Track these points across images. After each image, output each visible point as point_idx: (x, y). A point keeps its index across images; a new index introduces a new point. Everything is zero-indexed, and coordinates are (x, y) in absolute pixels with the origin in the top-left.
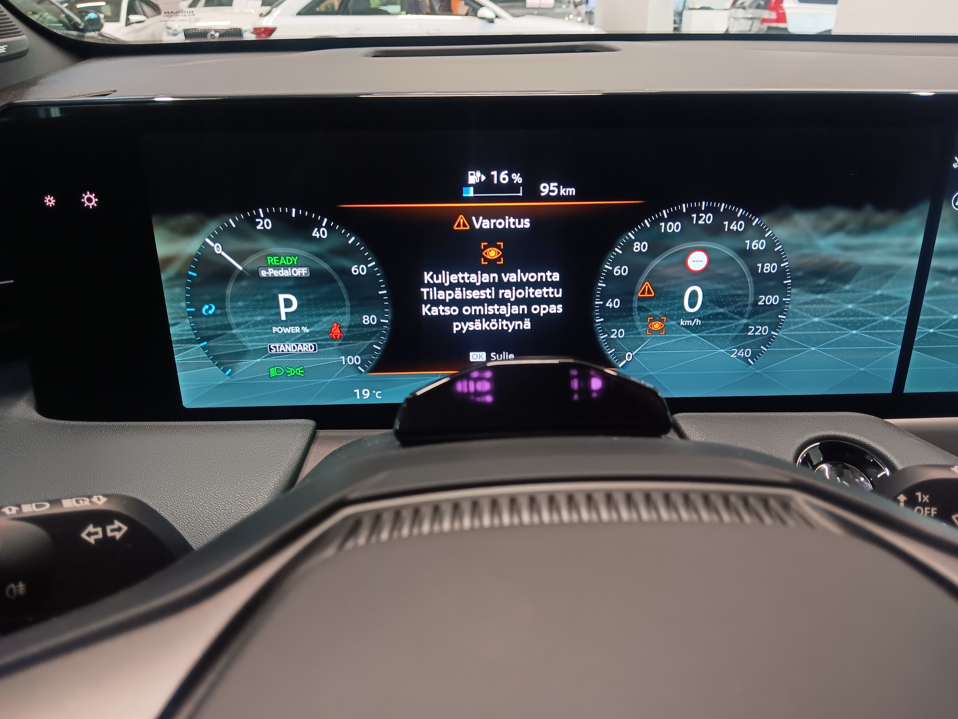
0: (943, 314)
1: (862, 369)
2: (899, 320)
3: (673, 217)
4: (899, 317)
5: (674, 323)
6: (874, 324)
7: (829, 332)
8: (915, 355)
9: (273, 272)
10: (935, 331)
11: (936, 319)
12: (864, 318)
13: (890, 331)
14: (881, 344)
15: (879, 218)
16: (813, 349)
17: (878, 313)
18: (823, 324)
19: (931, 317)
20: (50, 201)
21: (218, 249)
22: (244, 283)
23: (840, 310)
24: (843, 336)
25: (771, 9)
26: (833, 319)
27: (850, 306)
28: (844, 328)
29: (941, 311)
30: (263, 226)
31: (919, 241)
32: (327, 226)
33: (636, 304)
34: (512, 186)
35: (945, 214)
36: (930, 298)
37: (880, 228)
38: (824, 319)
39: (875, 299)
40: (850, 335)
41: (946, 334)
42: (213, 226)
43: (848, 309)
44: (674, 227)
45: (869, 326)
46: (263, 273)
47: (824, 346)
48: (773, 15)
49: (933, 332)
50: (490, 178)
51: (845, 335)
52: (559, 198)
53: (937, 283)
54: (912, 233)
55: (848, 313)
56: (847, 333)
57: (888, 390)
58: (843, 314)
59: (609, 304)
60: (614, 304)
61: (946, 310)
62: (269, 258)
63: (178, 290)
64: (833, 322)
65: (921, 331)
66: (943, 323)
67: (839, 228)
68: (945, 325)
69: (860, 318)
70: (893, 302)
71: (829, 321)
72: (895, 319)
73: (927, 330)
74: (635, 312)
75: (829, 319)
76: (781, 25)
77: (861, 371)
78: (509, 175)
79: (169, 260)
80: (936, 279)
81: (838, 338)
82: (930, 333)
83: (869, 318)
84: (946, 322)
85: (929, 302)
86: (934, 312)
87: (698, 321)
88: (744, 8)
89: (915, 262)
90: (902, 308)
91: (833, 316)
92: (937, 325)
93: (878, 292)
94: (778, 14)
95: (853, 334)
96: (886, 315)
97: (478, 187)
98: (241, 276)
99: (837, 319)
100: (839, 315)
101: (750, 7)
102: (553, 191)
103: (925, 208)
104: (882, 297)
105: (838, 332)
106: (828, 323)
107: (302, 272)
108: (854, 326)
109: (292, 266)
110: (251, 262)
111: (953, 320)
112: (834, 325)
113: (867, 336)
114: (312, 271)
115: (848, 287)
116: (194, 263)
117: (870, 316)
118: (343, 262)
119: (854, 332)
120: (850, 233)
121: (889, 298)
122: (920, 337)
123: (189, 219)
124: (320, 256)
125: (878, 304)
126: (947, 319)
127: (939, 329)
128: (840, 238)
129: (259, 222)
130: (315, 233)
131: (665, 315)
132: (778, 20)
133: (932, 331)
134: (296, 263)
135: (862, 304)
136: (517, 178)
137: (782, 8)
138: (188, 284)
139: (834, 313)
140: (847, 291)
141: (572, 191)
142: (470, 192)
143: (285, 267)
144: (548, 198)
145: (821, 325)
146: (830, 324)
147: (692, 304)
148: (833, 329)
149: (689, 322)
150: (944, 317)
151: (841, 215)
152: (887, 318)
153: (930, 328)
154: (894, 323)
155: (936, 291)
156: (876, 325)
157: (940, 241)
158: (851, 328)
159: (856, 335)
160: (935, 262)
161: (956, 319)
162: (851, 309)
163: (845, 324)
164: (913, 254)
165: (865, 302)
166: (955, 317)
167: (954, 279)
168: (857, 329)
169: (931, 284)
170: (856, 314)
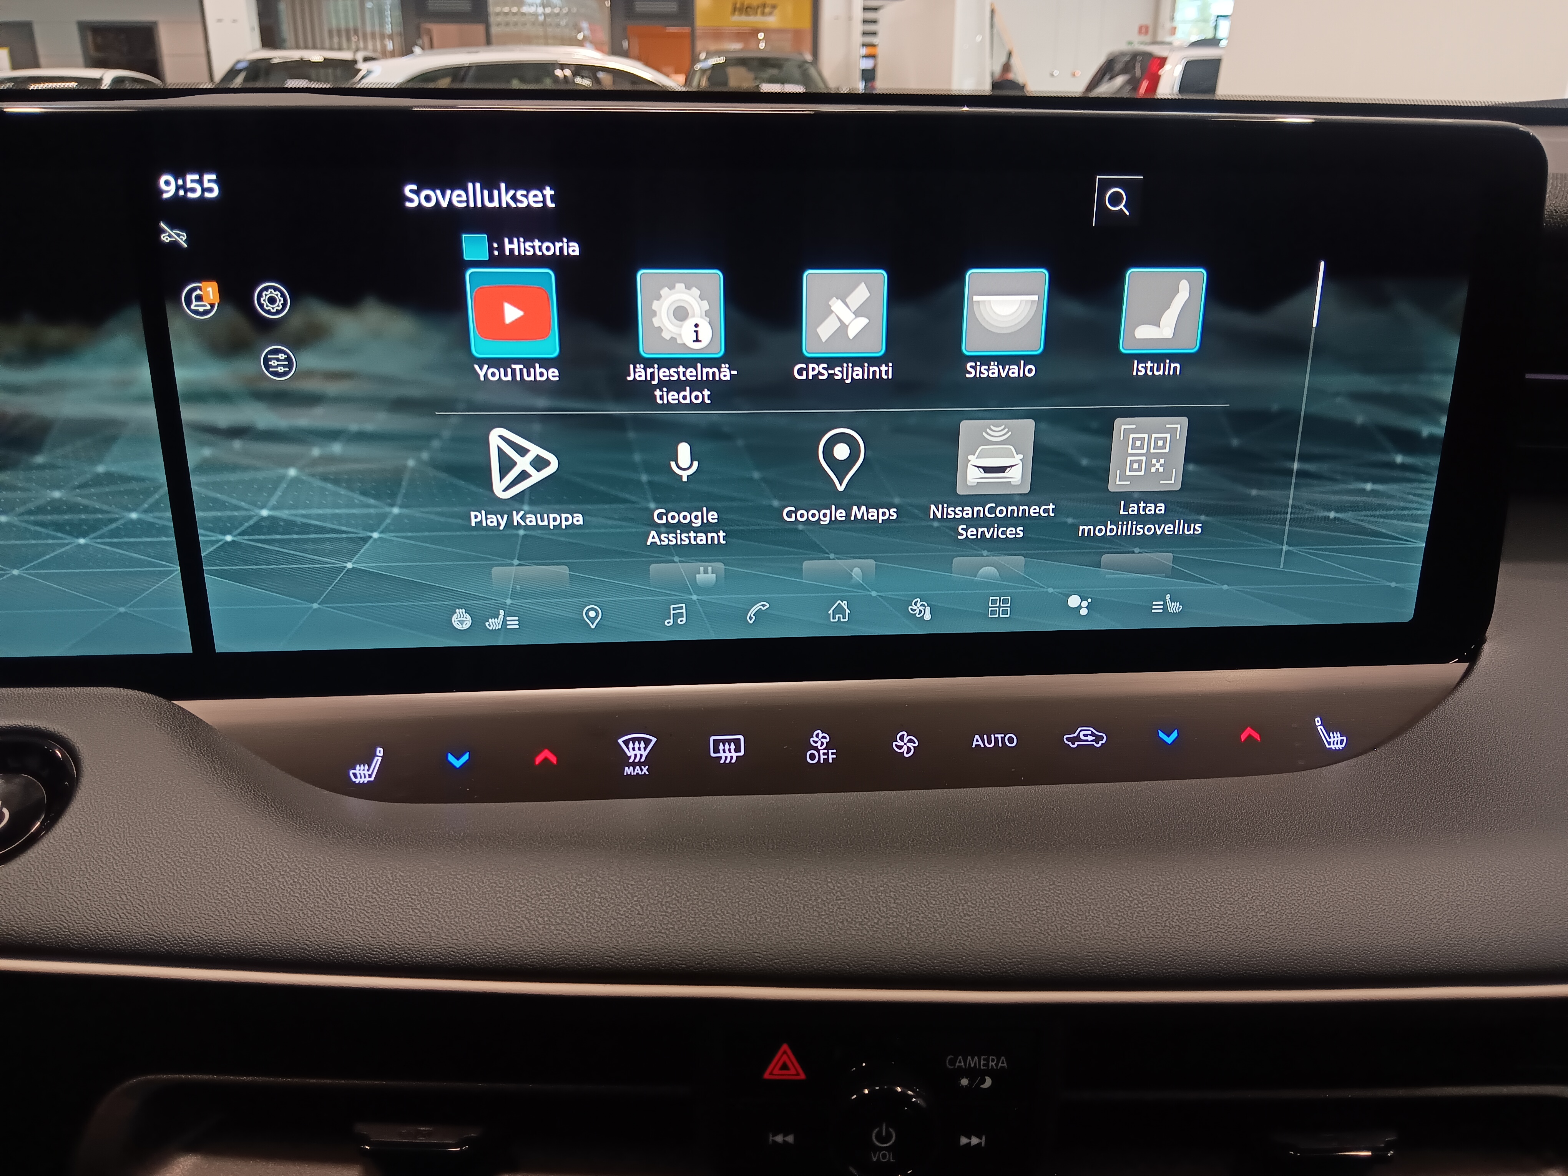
0: (237, 508)
1: (122, 610)
2: (160, 518)
4: (157, 514)
6: (114, 526)
7: (34, 542)
8: (212, 584)
10: (235, 539)
11: (229, 517)
12: (91, 516)
13: (149, 540)
14: (140, 563)
15: (54, 334)
16: (16, 572)
17: (113, 506)
18: (14, 526)
19: (219, 514)
23: (41, 502)
24: (63, 549)
26: (32, 518)
27: (57, 494)
28: (60, 535)
29: (235, 502)
31: (144, 374)
35: (175, 326)
36: (203, 479)
37: (62, 352)
38: (16, 518)
39: (98, 480)
40: (76, 546)
41: (260, 545)
43: (53, 501)
45: (106, 529)
47: (34, 567)
49: (233, 541)
51: (67, 548)
53: (207, 452)
54: (125, 361)
55: (56, 507)
56: (71, 543)
57: (186, 647)
58: (49, 508)
61: (243, 501)
64: (36, 523)
65: (208, 538)
66: (247, 525)
68: (250, 527)
69: (83, 517)
70: (134, 486)
71: (27, 522)
72: (150, 518)
73: (220, 537)
75: (26, 517)
77: (120, 614)
80: (202, 444)
81: (56, 553)
82: (227, 542)
83: (100, 516)
84: (251, 522)
85: (200, 484)
86: (221, 505)
89: (149, 413)
90: (157, 496)
91: (30, 512)
92: (237, 528)
93: (101, 469)
95: (80, 545)
96: (130, 510)
99: (40, 518)
100: (40, 510)
103: (134, 316)
104: (110, 478)
105: (51, 541)
106: (24, 525)
108: (78, 530)
111: (263, 519)
112: (38, 529)
113: (108, 548)
115: (39, 459)
117: (101, 511)
119: (82, 541)
120: (6, 361)
121: (124, 479)
122: (211, 549)
125: (107, 490)
126: (250, 517)
127: (240, 534)
133: (229, 538)
135: (78, 490)
139: (32, 506)
140: (41, 467)
145: (14, 529)
146: (32, 528)
148: (37, 536)
150: (243, 513)
152: (134, 516)
153: (224, 533)
154: (151, 525)
155: (207, 466)
156: (118, 528)
157: (183, 375)
158: (70, 533)
159: (86, 545)
160: (188, 414)
161: (269, 518)
162: (60, 500)
163: (59, 527)
164: (140, 399)
165: (83, 486)
166: (265, 513)
167: (237, 444)
168: (84, 535)
169: (195, 454)
170: (73, 508)
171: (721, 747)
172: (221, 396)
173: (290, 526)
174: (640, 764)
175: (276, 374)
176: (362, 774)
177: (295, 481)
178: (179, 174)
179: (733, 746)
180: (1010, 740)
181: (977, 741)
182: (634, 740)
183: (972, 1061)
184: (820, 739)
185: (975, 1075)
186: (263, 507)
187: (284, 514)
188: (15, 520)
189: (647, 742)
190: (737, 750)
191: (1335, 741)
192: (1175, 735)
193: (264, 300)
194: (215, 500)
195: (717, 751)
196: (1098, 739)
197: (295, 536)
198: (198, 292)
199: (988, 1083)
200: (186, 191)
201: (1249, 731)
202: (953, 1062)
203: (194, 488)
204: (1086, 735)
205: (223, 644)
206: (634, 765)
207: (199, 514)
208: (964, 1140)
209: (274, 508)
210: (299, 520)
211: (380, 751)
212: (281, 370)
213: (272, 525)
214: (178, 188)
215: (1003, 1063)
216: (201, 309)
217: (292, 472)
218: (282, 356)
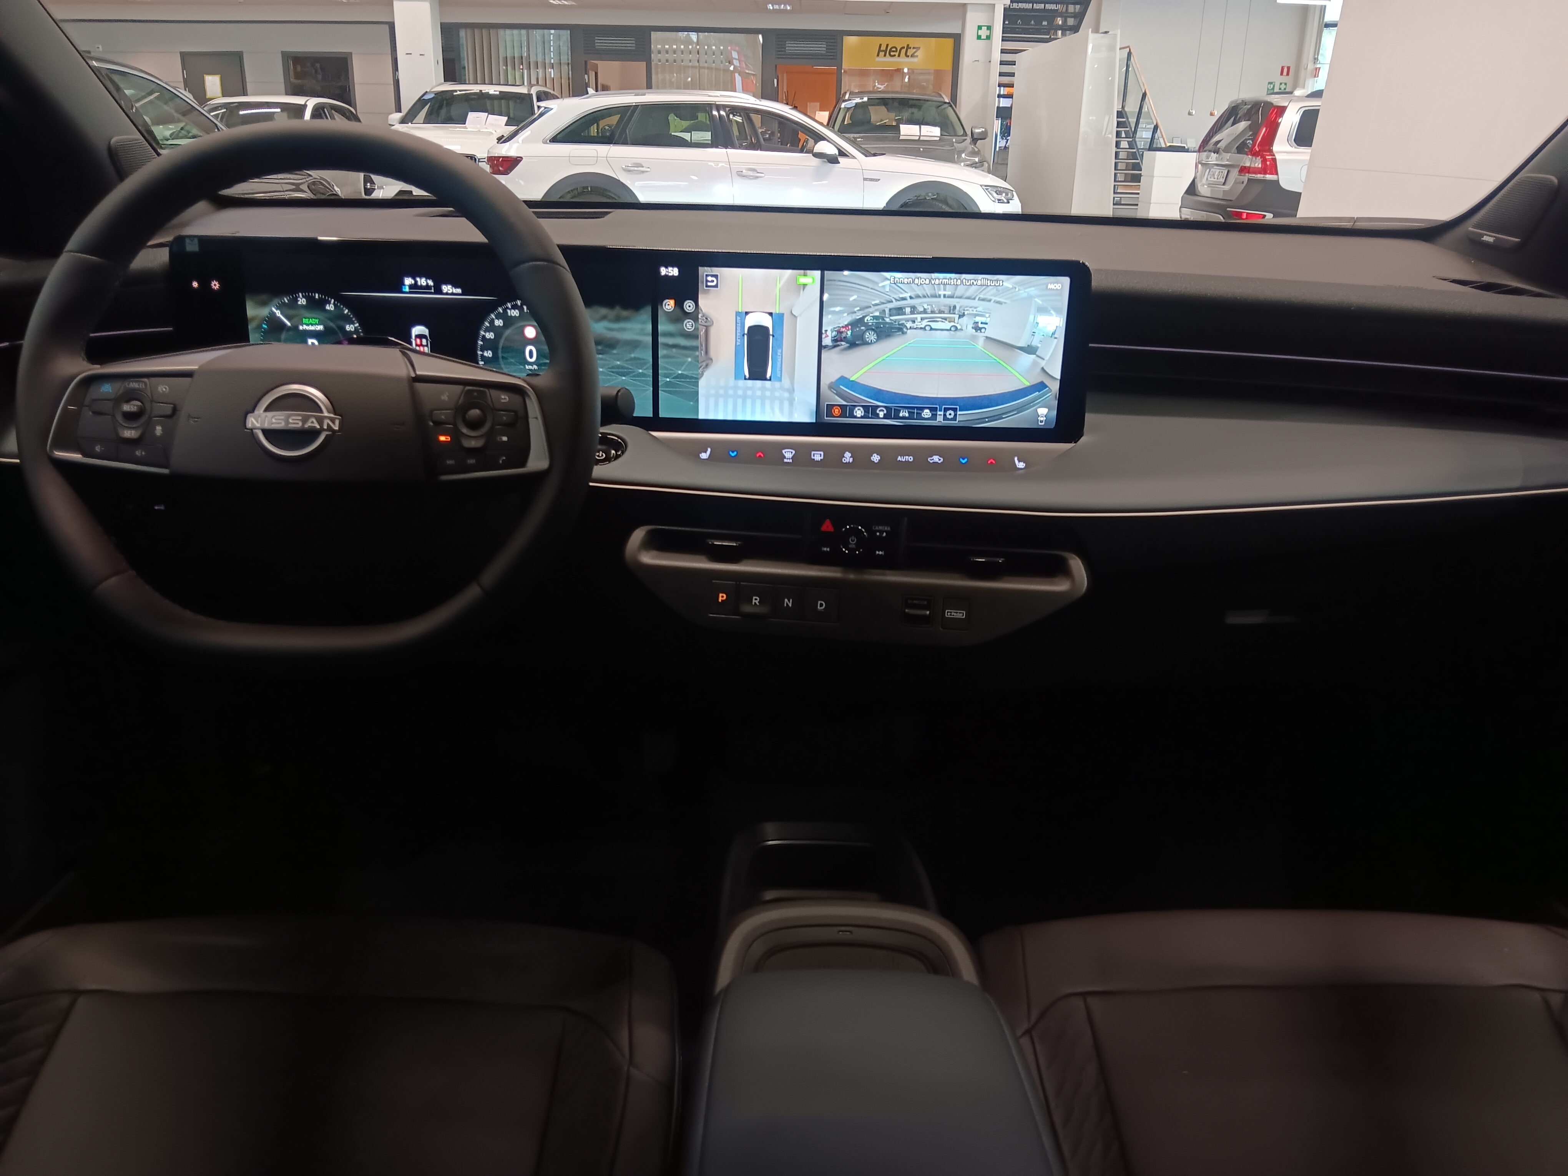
0: (671, 370)
2: (648, 372)
3: (514, 307)
5: (522, 367)
6: (634, 373)
8: (662, 394)
9: (305, 327)
10: (669, 380)
11: (668, 373)
12: (628, 370)
13: (644, 379)
14: (641, 386)
15: (625, 313)
17: (635, 368)
19: (666, 372)
20: (195, 284)
21: (278, 313)
22: (291, 333)
23: (613, 365)
24: (618, 380)
25: (1255, 154)
27: (618, 363)
28: (617, 376)
29: (671, 368)
30: (301, 302)
31: (649, 327)
32: (334, 304)
33: (500, 355)
34: (428, 287)
35: (660, 313)
37: (626, 319)
39: (631, 359)
41: (677, 382)
42: (276, 301)
43: (617, 365)
44: (515, 313)
45: (631, 375)
46: (301, 328)
48: (1258, 163)
50: (416, 282)
52: (453, 294)
53: (665, 352)
54: (644, 323)
55: (618, 367)
56: (620, 379)
57: (650, 414)
58: (615, 367)
59: (486, 354)
60: (488, 354)
61: (673, 368)
62: (304, 319)
63: (257, 335)
64: (610, 371)
65: (662, 380)
67: (604, 318)
69: (625, 370)
70: (642, 361)
72: (645, 372)
73: (665, 379)
74: (501, 359)
76: (1269, 177)
78: (426, 281)
79: (253, 319)
80: (664, 349)
81: (615, 381)
82: (667, 381)
83: (630, 371)
84: (675, 375)
85: (661, 362)
86: (666, 369)
87: (535, 367)
88: (1216, 151)
89: (649, 338)
90: (648, 366)
91: (609, 368)
93: (633, 355)
94: (1264, 161)
95: (623, 380)
96: (640, 369)
97: (411, 287)
98: (289, 329)
99: (613, 370)
100: (613, 368)
101: (1227, 150)
102: (449, 290)
103: (649, 309)
104: (635, 359)
105: (614, 377)
106: (607, 372)
107: (320, 328)
108: (623, 374)
109: (316, 324)
110: (295, 320)
111: (679, 374)
112: (611, 373)
113: (631, 381)
114: (325, 327)
115: (615, 352)
116: (266, 320)
117: (631, 369)
118: (341, 323)
119: (624, 378)
120: (611, 321)
121: (639, 359)
122: (661, 383)
123: (264, 297)
124: (331, 320)
125: (633, 362)
127: (671, 378)
128: (605, 324)
129: (299, 300)
130: (328, 307)
131: (517, 362)
132: (1264, 170)
134: (317, 323)
135: (625, 362)
136: (431, 283)
137: (1271, 151)
138: (262, 332)
139: (610, 366)
140: (615, 354)
141: (459, 291)
142: (407, 289)
143: (312, 325)
144: (447, 294)
145: (604, 373)
147: (531, 356)
148: (610, 375)
149: (530, 367)
150: (673, 372)
151: (603, 311)
152: (640, 371)
153: (667, 378)
154: (645, 374)
155: (665, 357)
156: (636, 374)
157: (661, 328)
158: (621, 376)
159: (625, 380)
160: (661, 340)
161: (681, 374)
162: (619, 365)
163: (618, 373)
164: (647, 335)
165: (627, 361)
166: (680, 372)
167: (674, 350)
168: (624, 376)
169: (662, 352)
170: (623, 368)
171: (815, 455)
172: (670, 335)
173: (687, 377)
174: (789, 459)
175: (688, 329)
176: (704, 456)
177: (690, 362)
178: (666, 267)
179: (819, 455)
180: (911, 459)
181: (899, 458)
182: (788, 452)
183: (880, 528)
184: (848, 455)
185: (881, 532)
186: (680, 370)
187: (685, 373)
188: (605, 370)
189: (792, 452)
190: (821, 456)
191: (1021, 465)
192: (966, 460)
193: (687, 306)
194: (665, 367)
195: (814, 456)
196: (940, 460)
197: (688, 380)
198: (669, 303)
199: (885, 534)
200: (668, 272)
201: (992, 460)
202: (875, 528)
203: (659, 363)
204: (936, 459)
205: (662, 414)
206: (788, 459)
207: (660, 371)
208: (877, 552)
209: (683, 371)
210: (690, 375)
211: (709, 450)
212: (690, 328)
213: (681, 376)
214: (666, 271)
215: (889, 529)
216: (669, 308)
217: (690, 360)
218: (690, 323)
